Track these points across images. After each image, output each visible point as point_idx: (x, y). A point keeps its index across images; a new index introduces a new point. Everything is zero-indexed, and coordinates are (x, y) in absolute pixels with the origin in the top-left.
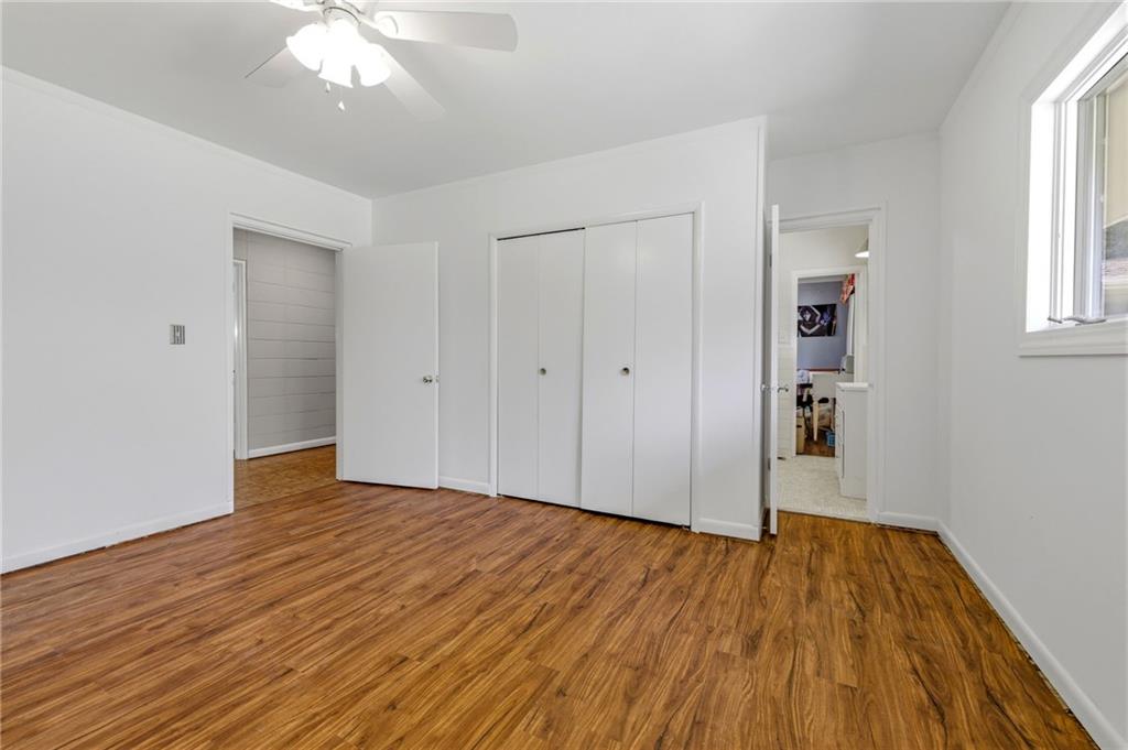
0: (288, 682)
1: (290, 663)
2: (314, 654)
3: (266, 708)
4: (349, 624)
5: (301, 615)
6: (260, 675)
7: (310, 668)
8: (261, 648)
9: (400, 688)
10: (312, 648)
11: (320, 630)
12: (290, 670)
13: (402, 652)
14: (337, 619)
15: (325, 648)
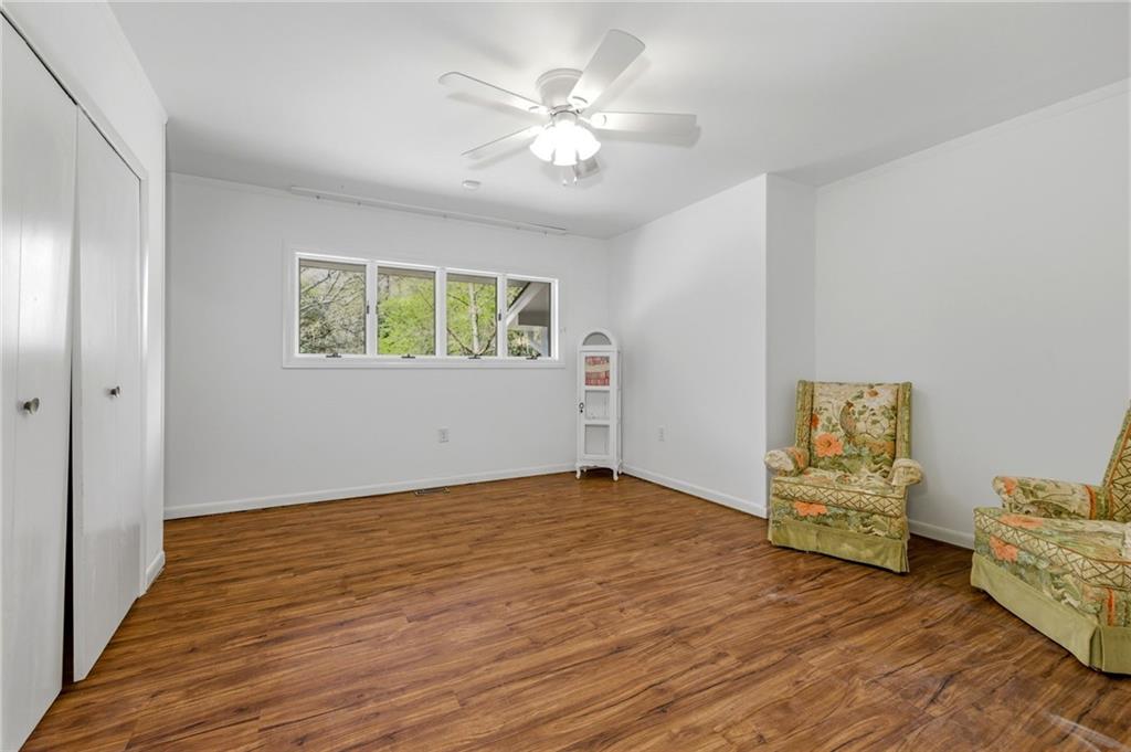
0: (600, 579)
1: (599, 588)
2: (584, 589)
3: (612, 571)
4: (555, 604)
5: (592, 626)
6: (616, 587)
7: (587, 582)
8: (621, 605)
9: (545, 560)
10: (585, 593)
11: (578, 605)
12: (600, 584)
13: (532, 573)
14: (563, 610)
15: (577, 590)
